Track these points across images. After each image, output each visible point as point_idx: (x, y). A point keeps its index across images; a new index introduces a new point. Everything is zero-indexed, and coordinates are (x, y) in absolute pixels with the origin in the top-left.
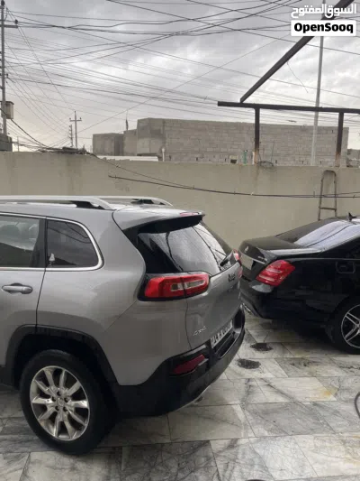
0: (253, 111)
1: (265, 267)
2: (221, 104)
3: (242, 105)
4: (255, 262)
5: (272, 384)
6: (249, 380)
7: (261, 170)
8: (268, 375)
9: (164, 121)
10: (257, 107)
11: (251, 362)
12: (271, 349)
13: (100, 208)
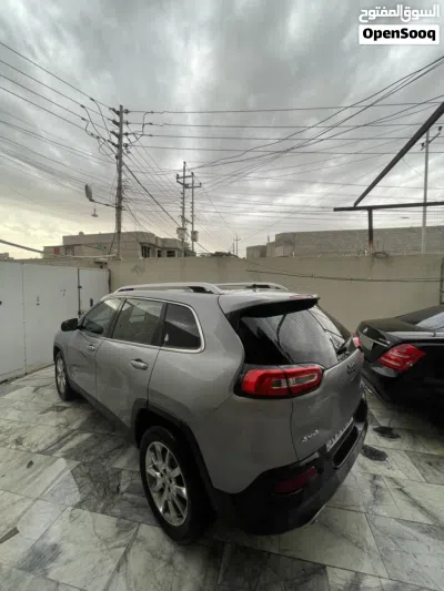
0: (366, 213)
1: (387, 350)
2: (336, 210)
3: (355, 208)
4: (375, 344)
5: (406, 489)
6: (375, 477)
7: (376, 260)
8: (399, 475)
9: (294, 234)
10: (370, 209)
11: (376, 451)
12: (398, 436)
13: (210, 292)
